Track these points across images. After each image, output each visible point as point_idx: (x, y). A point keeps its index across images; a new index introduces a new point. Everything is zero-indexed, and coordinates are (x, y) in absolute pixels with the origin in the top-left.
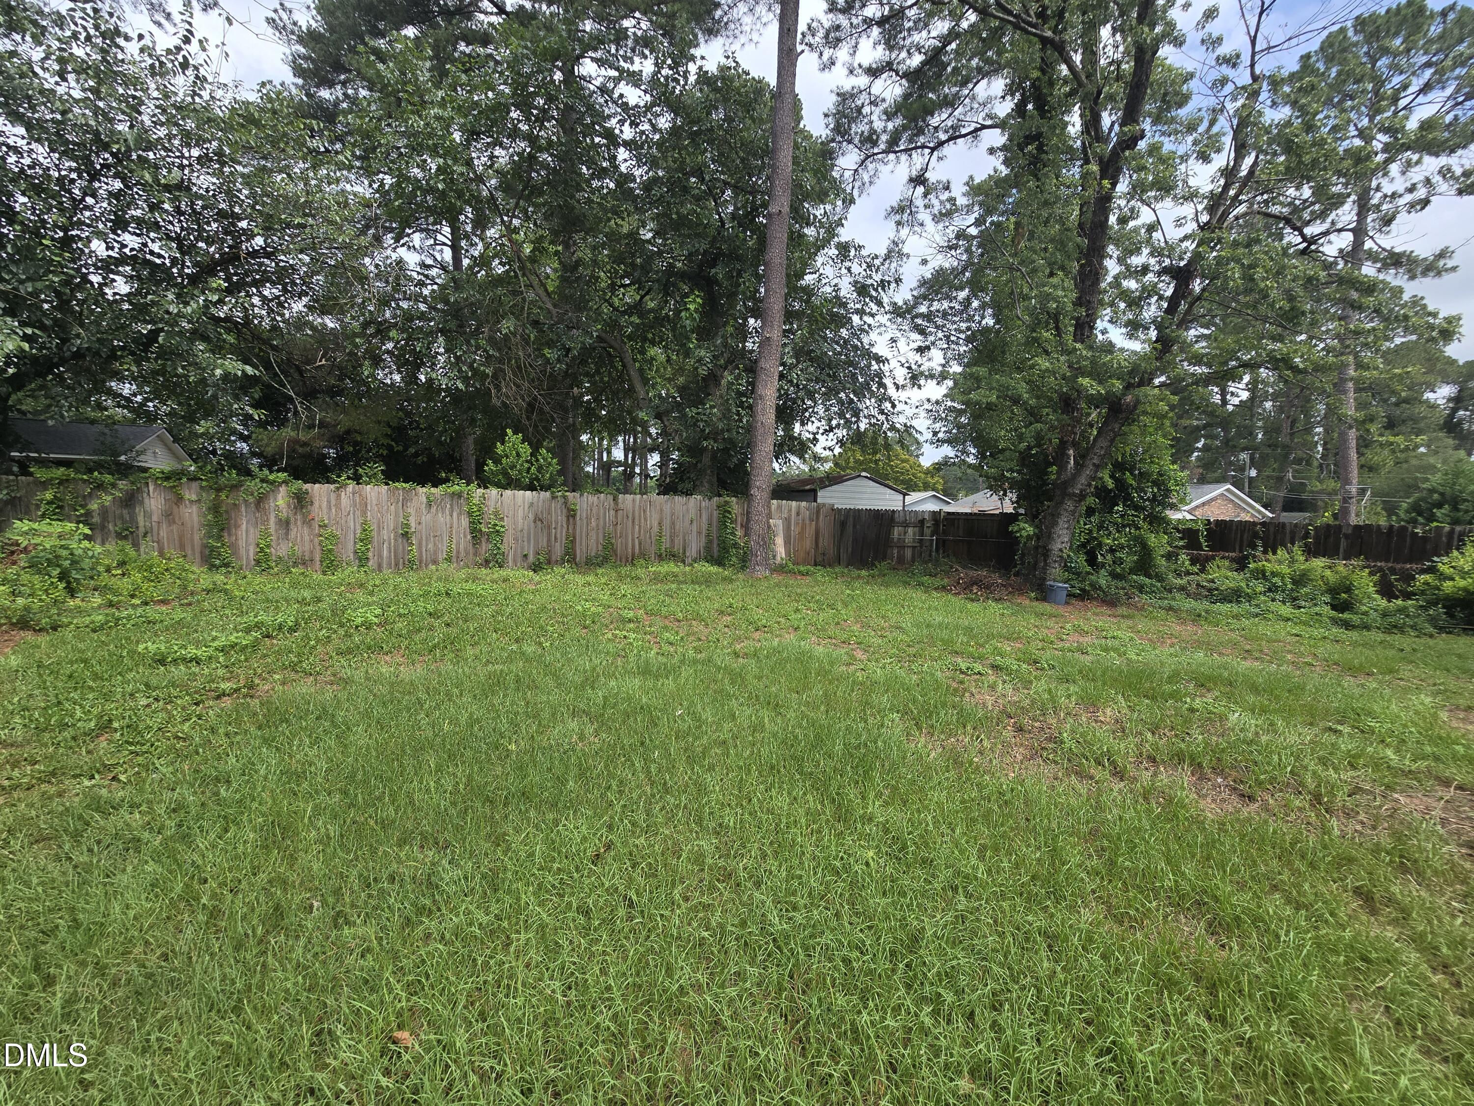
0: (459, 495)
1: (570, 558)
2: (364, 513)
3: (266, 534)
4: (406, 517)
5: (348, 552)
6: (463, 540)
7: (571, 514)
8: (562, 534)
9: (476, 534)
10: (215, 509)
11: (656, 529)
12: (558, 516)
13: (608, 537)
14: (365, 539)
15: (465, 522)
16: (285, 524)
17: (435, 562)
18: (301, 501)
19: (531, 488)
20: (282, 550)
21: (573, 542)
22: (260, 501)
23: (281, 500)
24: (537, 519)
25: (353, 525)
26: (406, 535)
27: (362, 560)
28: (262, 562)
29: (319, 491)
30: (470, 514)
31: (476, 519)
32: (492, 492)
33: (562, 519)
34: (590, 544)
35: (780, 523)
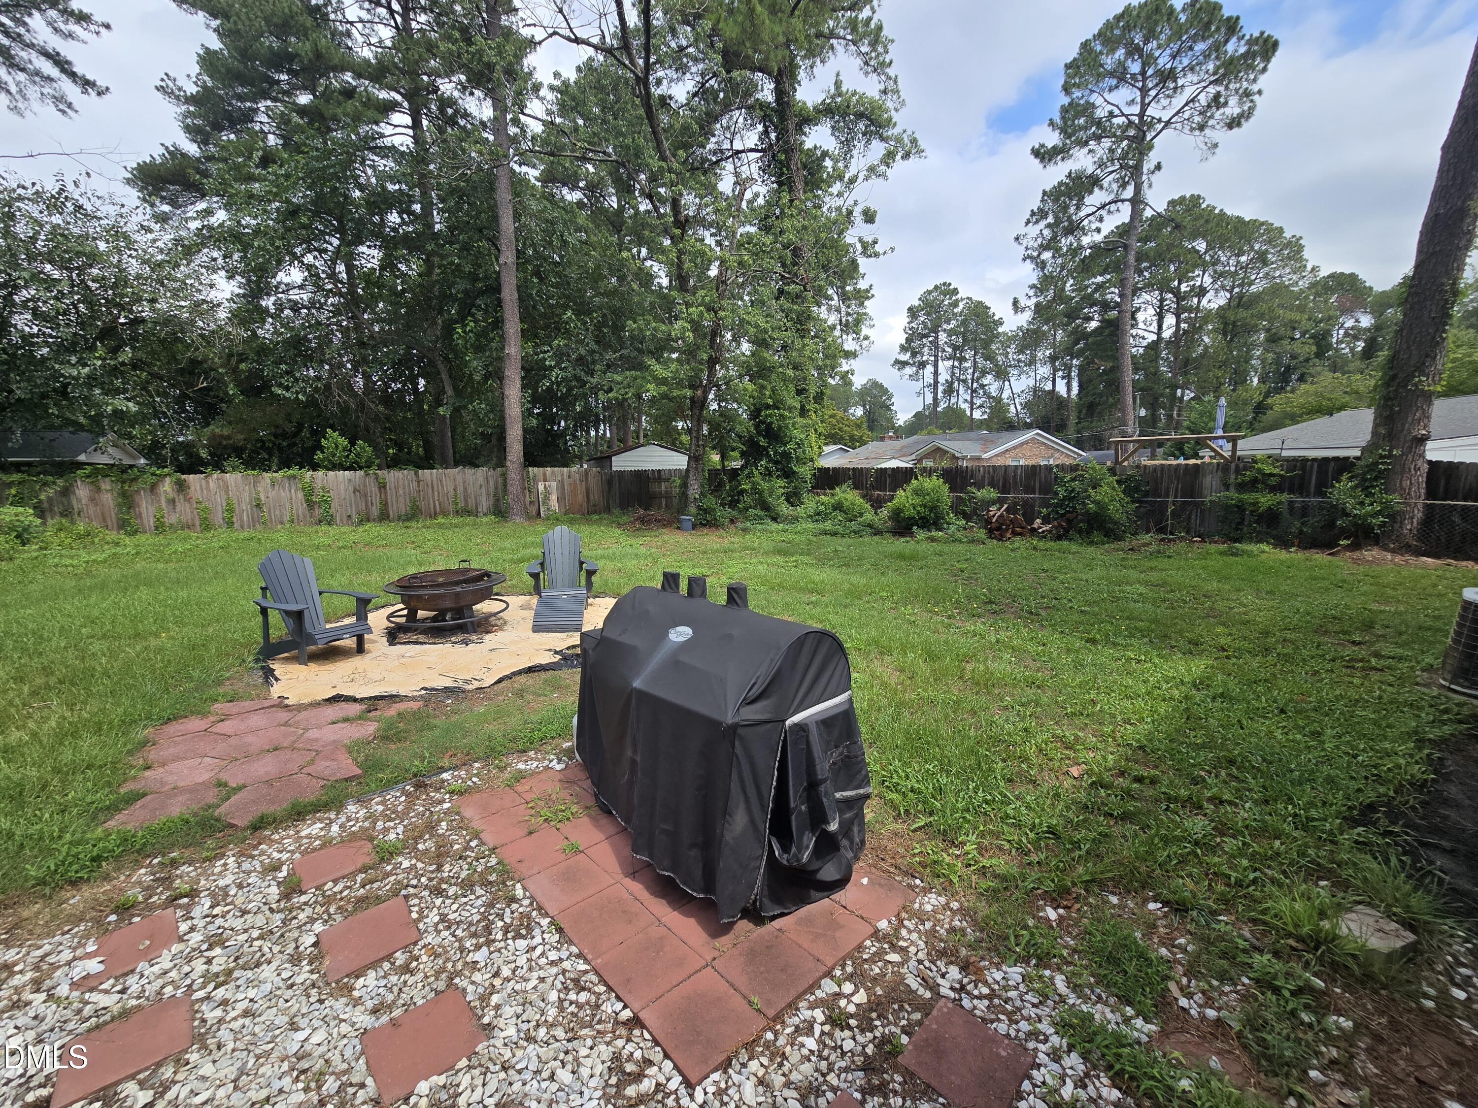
0: (294, 477)
1: (384, 517)
2: (227, 492)
3: (160, 509)
4: (258, 493)
5: (218, 518)
6: (301, 507)
7: (382, 486)
8: (376, 500)
9: (311, 504)
10: (124, 494)
11: (452, 493)
12: (373, 488)
13: (414, 502)
14: (230, 510)
15: (300, 495)
16: (172, 502)
17: (282, 523)
18: (181, 487)
19: (350, 468)
20: (172, 519)
21: (386, 505)
22: (153, 487)
23: (167, 486)
24: (355, 491)
25: (220, 500)
26: (258, 505)
27: (230, 524)
28: (160, 527)
29: (192, 479)
30: (303, 489)
31: (309, 493)
32: (320, 474)
33: (375, 489)
34: (399, 505)
35: (554, 484)
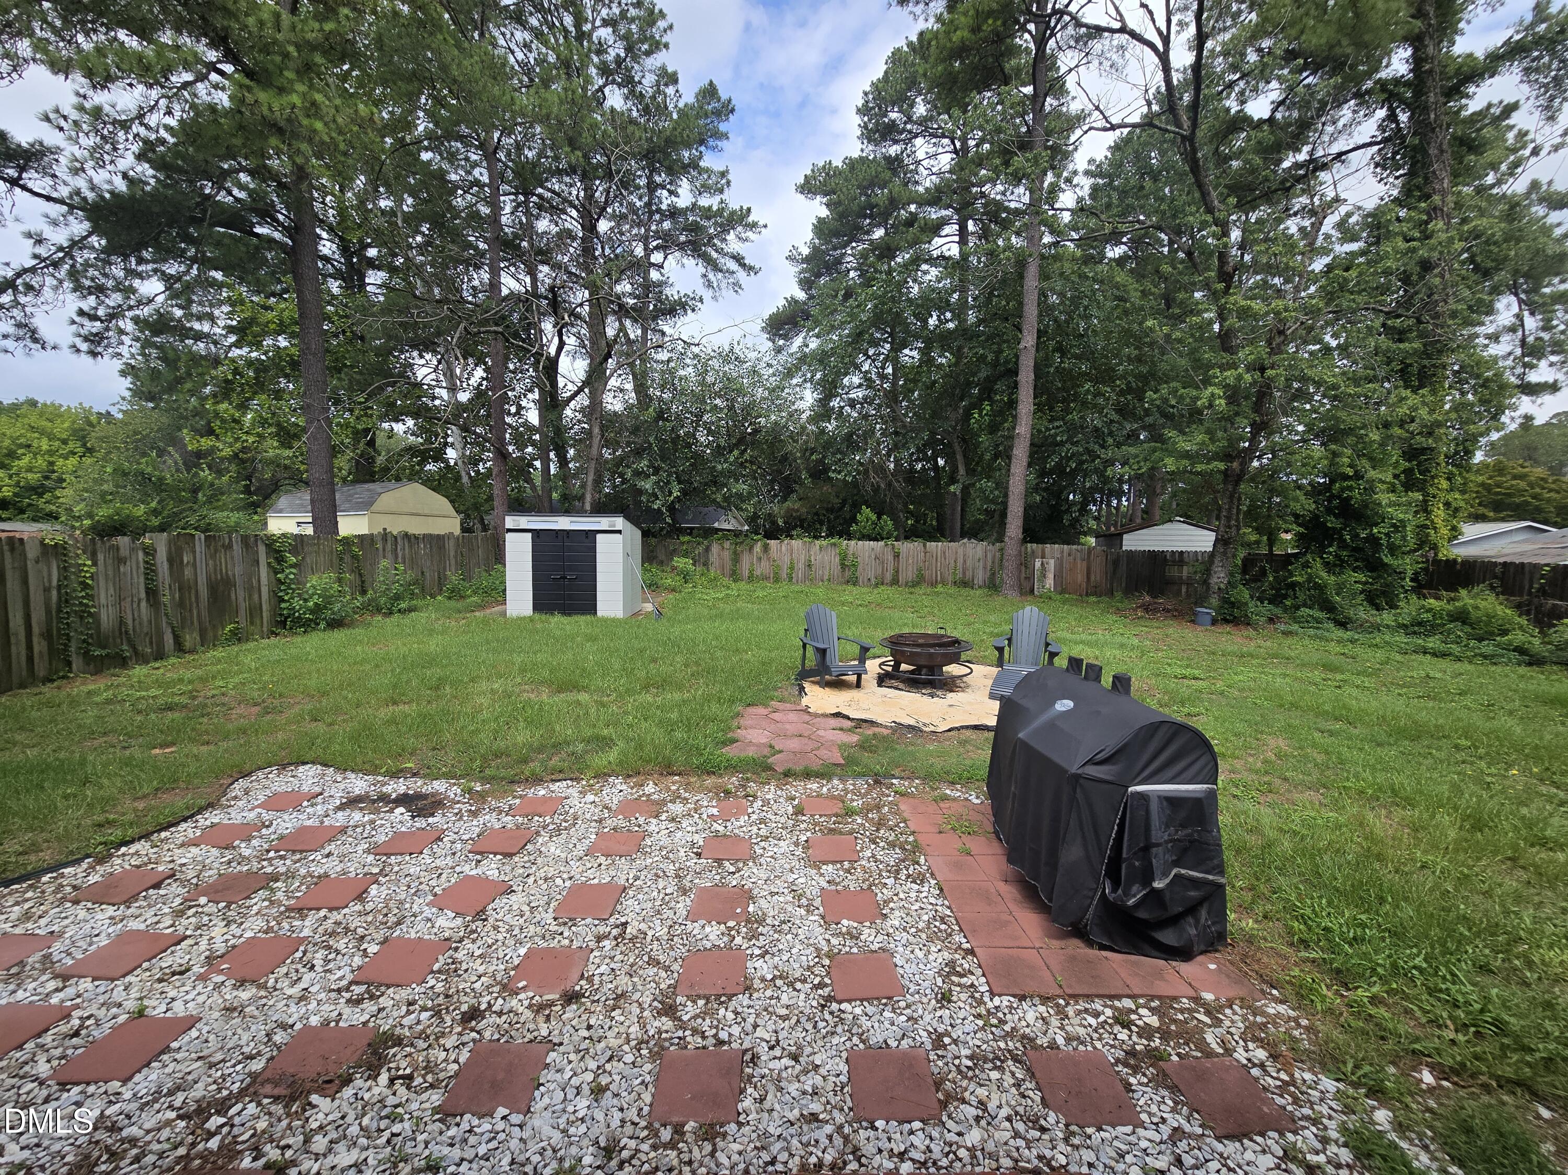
0: (834, 545)
1: (895, 582)
2: (792, 554)
3: (752, 564)
4: (810, 556)
5: (784, 573)
6: (837, 569)
7: (897, 556)
8: (891, 567)
9: (843, 566)
10: (735, 553)
11: (953, 564)
12: (889, 556)
13: (919, 570)
14: (792, 568)
15: (837, 559)
16: (760, 559)
17: (823, 581)
18: (766, 548)
19: (876, 539)
20: (758, 572)
21: (898, 572)
22: (751, 549)
23: (758, 548)
24: (876, 558)
25: (787, 559)
26: (809, 566)
27: (791, 579)
28: (751, 578)
29: (772, 543)
30: (840, 555)
31: (843, 557)
32: (853, 542)
33: (891, 558)
34: (908, 574)
35: (1052, 562)
